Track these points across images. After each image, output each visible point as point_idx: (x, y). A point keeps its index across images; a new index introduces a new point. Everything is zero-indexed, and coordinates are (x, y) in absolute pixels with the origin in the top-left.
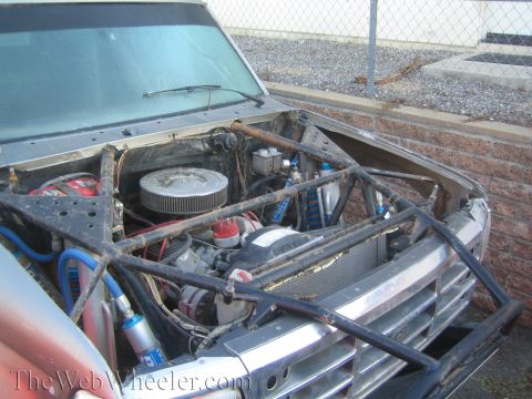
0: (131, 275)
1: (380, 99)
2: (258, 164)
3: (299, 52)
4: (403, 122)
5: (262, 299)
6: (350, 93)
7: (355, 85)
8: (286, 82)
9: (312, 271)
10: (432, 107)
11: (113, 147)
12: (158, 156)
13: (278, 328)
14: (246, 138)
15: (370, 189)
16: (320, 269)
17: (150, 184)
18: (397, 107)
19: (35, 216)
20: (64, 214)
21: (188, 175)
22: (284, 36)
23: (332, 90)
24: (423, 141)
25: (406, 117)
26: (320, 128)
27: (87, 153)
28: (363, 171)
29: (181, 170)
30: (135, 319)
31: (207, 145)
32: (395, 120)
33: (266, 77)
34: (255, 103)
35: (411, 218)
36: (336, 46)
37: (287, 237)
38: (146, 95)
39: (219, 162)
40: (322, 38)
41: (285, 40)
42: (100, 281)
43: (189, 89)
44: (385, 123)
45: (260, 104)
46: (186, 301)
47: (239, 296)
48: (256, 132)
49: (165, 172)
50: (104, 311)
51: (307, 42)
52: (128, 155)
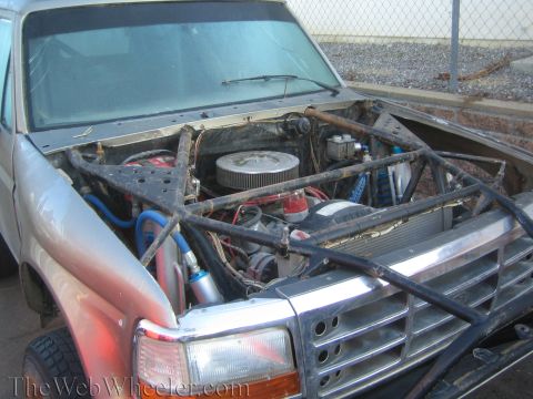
0: (198, 234)
1: (463, 93)
2: (332, 150)
3: (386, 56)
4: (486, 114)
5: (315, 253)
6: (433, 89)
7: (439, 82)
8: (370, 81)
9: (369, 236)
10: (517, 99)
11: (191, 128)
12: (235, 139)
13: (329, 278)
14: (320, 125)
15: (440, 170)
16: (378, 234)
17: (226, 164)
18: (480, 100)
19: (117, 183)
20: (142, 181)
21: (262, 156)
22: (372, 40)
23: (414, 87)
24: (506, 133)
25: (487, 109)
26: (395, 117)
27: (167, 131)
28: (434, 153)
29: (256, 153)
30: (200, 274)
31: (281, 130)
32: (476, 113)
33: (351, 77)
34: (330, 93)
35: (476, 194)
36: (425, 48)
37: (350, 208)
38: (224, 83)
39: (293, 147)
40: (411, 41)
41: (374, 45)
42: (169, 237)
43: (266, 78)
44: (467, 116)
45: (335, 93)
46: (252, 268)
47: (293, 249)
48: (329, 117)
49: (241, 154)
50: (176, 271)
51: (395, 45)
52: (205, 135)
